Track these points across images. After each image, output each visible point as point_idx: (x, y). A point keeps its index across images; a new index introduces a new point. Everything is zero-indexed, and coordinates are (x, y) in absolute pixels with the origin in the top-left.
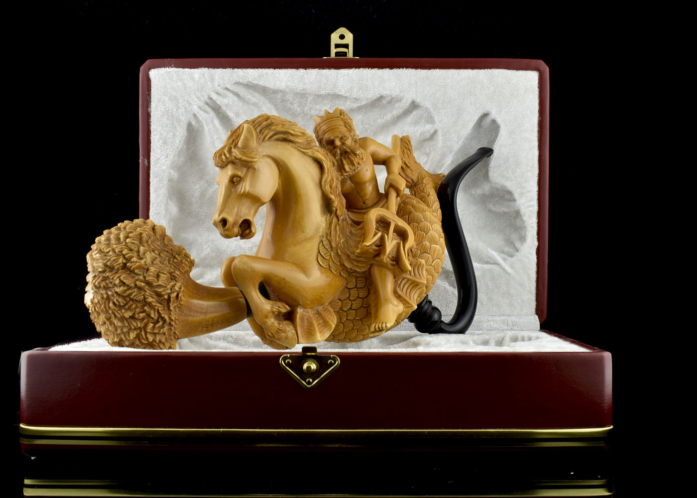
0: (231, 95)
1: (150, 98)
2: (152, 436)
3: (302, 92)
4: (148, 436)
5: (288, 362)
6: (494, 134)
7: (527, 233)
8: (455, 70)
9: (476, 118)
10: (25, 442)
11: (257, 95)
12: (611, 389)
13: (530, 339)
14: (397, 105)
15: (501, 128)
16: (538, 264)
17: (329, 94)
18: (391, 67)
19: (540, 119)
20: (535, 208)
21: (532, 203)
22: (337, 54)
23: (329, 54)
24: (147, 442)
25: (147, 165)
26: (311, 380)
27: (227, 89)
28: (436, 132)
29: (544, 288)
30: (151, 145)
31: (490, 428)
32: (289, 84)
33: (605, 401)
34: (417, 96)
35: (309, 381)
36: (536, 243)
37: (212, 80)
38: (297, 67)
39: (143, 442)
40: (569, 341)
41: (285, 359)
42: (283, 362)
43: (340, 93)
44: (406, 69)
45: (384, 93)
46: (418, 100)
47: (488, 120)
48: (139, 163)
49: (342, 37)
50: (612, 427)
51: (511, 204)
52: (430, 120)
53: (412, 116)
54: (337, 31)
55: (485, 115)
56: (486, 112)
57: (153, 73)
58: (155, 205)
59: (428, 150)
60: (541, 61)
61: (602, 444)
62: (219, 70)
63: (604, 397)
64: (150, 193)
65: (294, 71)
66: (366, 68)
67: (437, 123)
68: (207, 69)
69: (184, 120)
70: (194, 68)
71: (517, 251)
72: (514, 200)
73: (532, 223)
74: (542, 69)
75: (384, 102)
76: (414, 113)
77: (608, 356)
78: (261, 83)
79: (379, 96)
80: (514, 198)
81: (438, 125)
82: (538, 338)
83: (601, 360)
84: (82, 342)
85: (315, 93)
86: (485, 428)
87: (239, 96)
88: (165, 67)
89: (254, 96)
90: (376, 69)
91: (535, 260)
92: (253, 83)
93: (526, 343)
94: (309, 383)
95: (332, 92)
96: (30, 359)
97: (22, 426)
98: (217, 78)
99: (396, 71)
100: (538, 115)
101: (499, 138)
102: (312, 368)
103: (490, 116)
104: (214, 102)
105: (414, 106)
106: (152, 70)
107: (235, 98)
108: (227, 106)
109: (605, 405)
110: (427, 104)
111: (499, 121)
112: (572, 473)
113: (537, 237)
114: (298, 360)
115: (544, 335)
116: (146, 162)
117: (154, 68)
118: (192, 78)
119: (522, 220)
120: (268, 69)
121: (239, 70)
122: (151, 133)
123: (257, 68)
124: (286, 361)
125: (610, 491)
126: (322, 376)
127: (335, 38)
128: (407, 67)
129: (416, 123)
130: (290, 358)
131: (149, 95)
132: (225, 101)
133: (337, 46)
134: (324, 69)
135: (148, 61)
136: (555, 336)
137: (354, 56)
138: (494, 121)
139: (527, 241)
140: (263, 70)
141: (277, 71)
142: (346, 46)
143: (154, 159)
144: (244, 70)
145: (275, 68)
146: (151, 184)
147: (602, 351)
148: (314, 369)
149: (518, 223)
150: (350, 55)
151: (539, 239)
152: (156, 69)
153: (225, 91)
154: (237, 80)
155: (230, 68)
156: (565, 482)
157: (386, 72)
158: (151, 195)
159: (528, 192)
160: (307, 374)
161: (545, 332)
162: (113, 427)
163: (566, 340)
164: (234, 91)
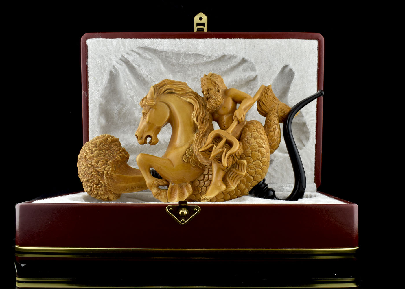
0: (135, 54)
1: (88, 56)
2: (92, 252)
3: (177, 52)
4: (89, 252)
5: (171, 210)
6: (291, 77)
7: (310, 135)
8: (268, 39)
9: (281, 68)
10: (18, 256)
11: (151, 54)
12: (358, 226)
13: (311, 197)
14: (234, 60)
15: (295, 74)
16: (316, 154)
17: (193, 54)
18: (230, 37)
19: (318, 68)
20: (315, 121)
21: (313, 118)
22: (198, 30)
23: (193, 30)
24: (89, 256)
25: (87, 96)
26: (184, 220)
27: (133, 51)
28: (256, 76)
29: (319, 167)
30: (89, 84)
31: (288, 248)
32: (169, 48)
34: (245, 55)
35: (183, 221)
36: (315, 142)
37: (124, 45)
38: (174, 37)
39: (87, 256)
40: (333, 198)
41: (169, 208)
42: (167, 209)
43: (200, 54)
44: (239, 39)
45: (226, 53)
46: (246, 58)
47: (287, 69)
48: (82, 94)
49: (201, 19)
50: (358, 247)
51: (301, 118)
52: (253, 69)
53: (242, 66)
54: (198, 15)
55: (286, 66)
56: (286, 65)
57: (89, 41)
58: (92, 120)
59: (252, 86)
60: (320, 34)
61: (353, 257)
62: (127, 39)
63: (353, 230)
64: (89, 113)
65: (172, 40)
66: (215, 38)
67: (258, 71)
68: (121, 39)
69: (108, 69)
70: (113, 38)
71: (304, 146)
72: (303, 116)
73: (313, 130)
74: (320, 39)
75: (226, 58)
76: (244, 65)
77: (356, 206)
78: (153, 47)
79: (223, 55)
80: (303, 115)
81: (258, 72)
82: (315, 196)
83: (352, 209)
84: (51, 198)
85: (185, 53)
86: (285, 248)
87: (140, 55)
88: (95, 38)
89: (149, 55)
90: (221, 39)
91: (315, 151)
92: (148, 47)
93: (308, 199)
94: (183, 222)
95: (195, 52)
96: (22, 208)
97: (16, 246)
98: (127, 44)
99: (233, 40)
100: (317, 66)
101: (294, 80)
102: (185, 213)
103: (288, 67)
104: (126, 59)
105: (244, 61)
106: (88, 39)
107: (138, 56)
108: (133, 61)
109: (354, 234)
110: (251, 60)
111: (294, 70)
112: (336, 274)
113: (315, 138)
114: (176, 209)
115: (319, 194)
116: (86, 95)
117: (89, 38)
118: (112, 44)
119: (307, 128)
120: (157, 39)
121: (140, 39)
122: (89, 77)
123: (151, 38)
124: (170, 209)
125: (357, 285)
126: (190, 218)
127: (197, 19)
128: (240, 38)
129: (245, 71)
130: (172, 207)
131: (87, 54)
132: (132, 58)
133: (198, 24)
134: (190, 39)
135: (85, 34)
136: (325, 195)
137: (208, 31)
138: (291, 70)
139: (310, 140)
140: (154, 39)
141: (162, 40)
142: (203, 24)
143: (91, 92)
144: (143, 39)
145: (161, 38)
146: (89, 107)
147: (352, 204)
148: (185, 214)
149: (305, 129)
150: (206, 30)
151: (317, 139)
152: (90, 39)
153: (132, 52)
154: (139, 46)
155: (134, 38)
156: (331, 279)
157: (227, 40)
158: (90, 114)
159: (311, 112)
160: (182, 216)
161: (320, 193)
162: (69, 247)
163: (332, 197)
164: (137, 52)
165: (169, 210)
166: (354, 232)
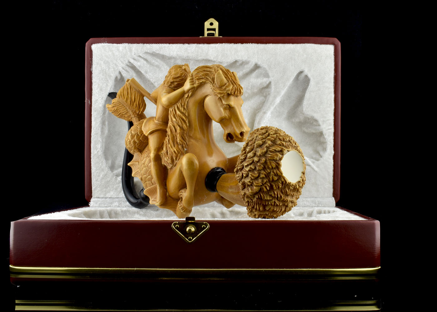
0: (142, 60)
1: (92, 62)
2: (92, 273)
3: (187, 58)
4: (89, 273)
5: (177, 227)
6: (306, 84)
7: (327, 146)
8: (282, 44)
9: (295, 74)
10: (13, 276)
11: (158, 60)
12: (380, 244)
13: (329, 212)
14: (246, 66)
15: (311, 81)
16: (334, 165)
17: (203, 60)
18: (242, 42)
19: (335, 75)
20: (332, 130)
21: (330, 127)
22: (208, 34)
23: (203, 35)
24: (89, 277)
25: (90, 104)
27: (140, 56)
28: (270, 83)
29: (338, 180)
30: (93, 91)
31: (304, 268)
32: (178, 53)
33: (376, 251)
34: (258, 60)
35: (190, 239)
36: (333, 152)
37: (131, 51)
38: (183, 43)
39: (86, 276)
40: (354, 213)
41: (175, 224)
43: (210, 59)
44: (251, 43)
45: (237, 59)
46: (259, 63)
47: (303, 76)
48: (85, 102)
49: (211, 24)
50: (380, 267)
51: (317, 127)
52: (267, 75)
53: (255, 73)
54: (208, 20)
55: (301, 72)
56: (301, 71)
57: (95, 47)
58: (95, 129)
59: (265, 94)
60: (336, 39)
61: (374, 278)
62: (135, 44)
63: (375, 249)
64: (91, 121)
65: (181, 45)
66: (226, 43)
67: (271, 77)
68: (127, 44)
69: (113, 76)
70: (119, 43)
71: (321, 157)
72: (319, 125)
73: (330, 140)
74: (336, 44)
75: (238, 64)
76: (257, 71)
77: (377, 223)
78: (161, 53)
79: (235, 60)
80: (319, 123)
81: (271, 79)
82: (334, 212)
83: (373, 226)
84: (48, 214)
85: (195, 59)
86: (300, 268)
87: (147, 61)
88: (101, 43)
89: (157, 61)
90: (233, 44)
91: (333, 163)
92: (156, 53)
93: (327, 215)
95: (205, 58)
96: (16, 226)
97: (10, 266)
98: (133, 49)
99: (245, 45)
100: (334, 72)
101: (309, 86)
102: (192, 230)
103: (303, 73)
104: (132, 64)
105: (257, 67)
106: (93, 45)
107: (145, 62)
108: (140, 67)
109: (376, 253)
110: (264, 65)
111: (309, 76)
112: (356, 296)
113: (333, 148)
114: (183, 226)
115: (338, 210)
116: (89, 102)
117: (94, 43)
118: (118, 50)
119: (324, 138)
120: (165, 44)
121: (147, 44)
122: (93, 84)
123: (159, 43)
125: (379, 308)
126: (198, 235)
127: (207, 25)
128: (252, 43)
129: (258, 77)
130: (178, 224)
131: (91, 60)
132: (139, 64)
133: (208, 30)
134: (200, 44)
135: (91, 39)
136: (345, 210)
137: (219, 36)
138: (306, 76)
139: (327, 151)
140: (162, 44)
141: (171, 45)
142: (214, 30)
143: (95, 100)
144: (151, 44)
145: (170, 43)
146: (92, 116)
147: (374, 220)
149: (322, 139)
150: (217, 35)
151: (335, 150)
152: (96, 44)
153: (139, 58)
154: (146, 51)
155: (142, 43)
156: (351, 302)
157: (239, 45)
158: (93, 123)
159: (328, 120)
160: (189, 234)
161: (339, 208)
162: (68, 267)
163: (351, 213)
164: (144, 57)
165: (175, 227)
166: (375, 251)
